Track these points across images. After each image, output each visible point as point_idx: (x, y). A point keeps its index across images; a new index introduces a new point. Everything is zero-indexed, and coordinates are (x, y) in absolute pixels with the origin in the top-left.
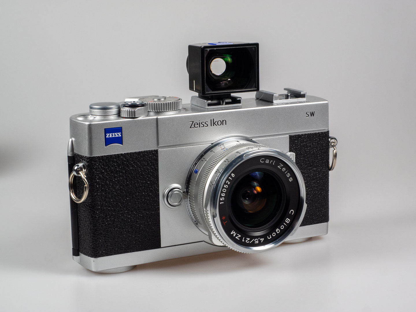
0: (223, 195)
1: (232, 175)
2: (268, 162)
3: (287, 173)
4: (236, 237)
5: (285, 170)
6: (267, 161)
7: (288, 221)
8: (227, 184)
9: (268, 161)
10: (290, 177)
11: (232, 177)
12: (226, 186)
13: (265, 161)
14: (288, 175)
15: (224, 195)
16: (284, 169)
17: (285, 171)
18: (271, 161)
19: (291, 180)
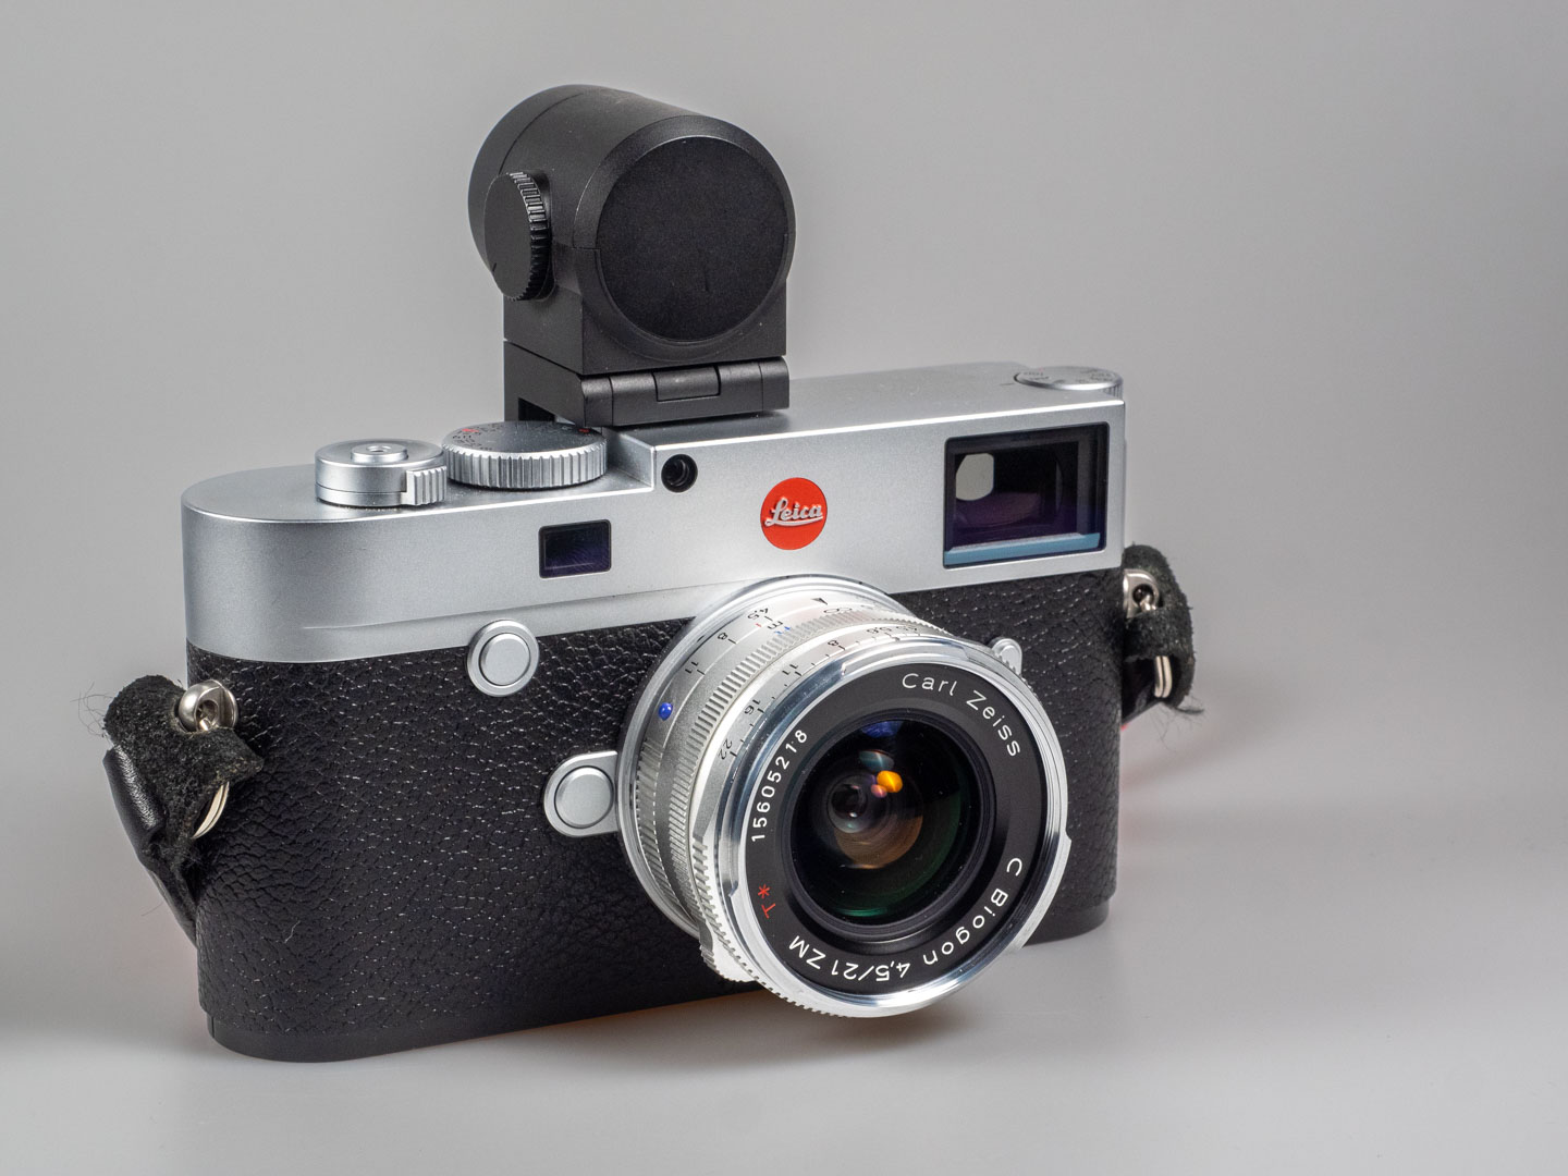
0: (762, 810)
1: (799, 737)
2: (931, 688)
3: (1000, 726)
4: (809, 961)
5: (992, 715)
6: (929, 684)
7: (999, 897)
8: (779, 769)
9: (932, 684)
10: (1009, 741)
11: (796, 744)
12: (776, 778)
13: (919, 681)
14: (1005, 733)
15: (766, 807)
16: (989, 712)
17: (994, 719)
18: (943, 683)
19: (1014, 749)
